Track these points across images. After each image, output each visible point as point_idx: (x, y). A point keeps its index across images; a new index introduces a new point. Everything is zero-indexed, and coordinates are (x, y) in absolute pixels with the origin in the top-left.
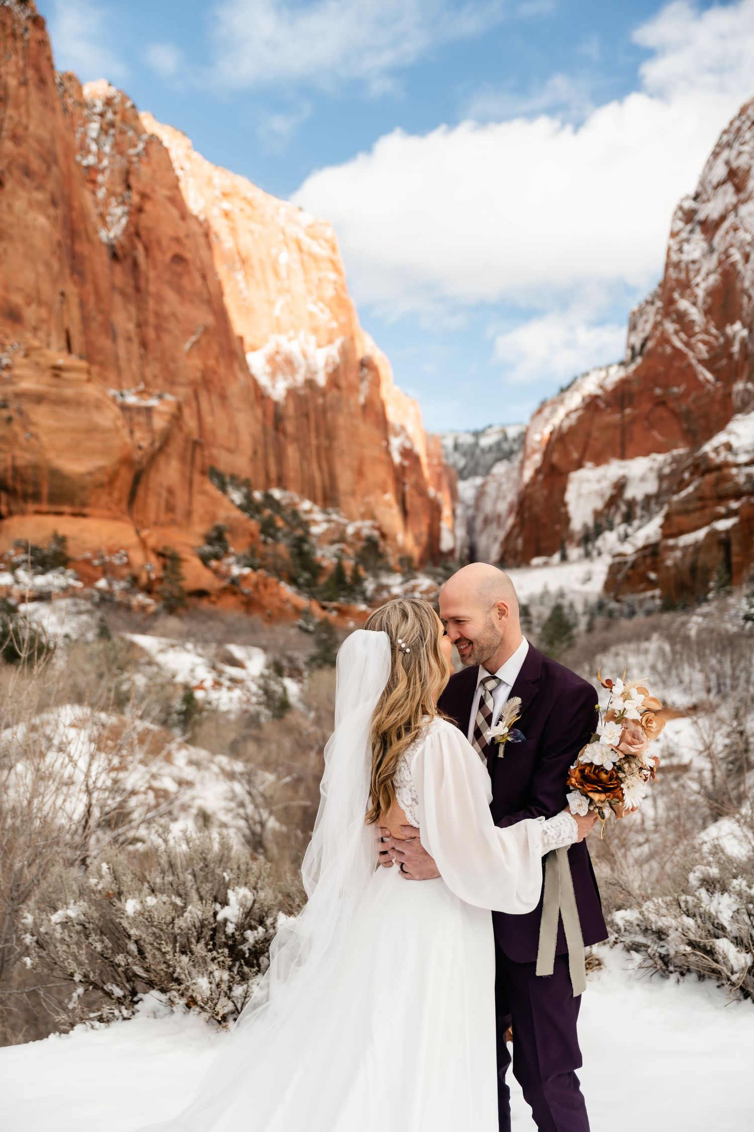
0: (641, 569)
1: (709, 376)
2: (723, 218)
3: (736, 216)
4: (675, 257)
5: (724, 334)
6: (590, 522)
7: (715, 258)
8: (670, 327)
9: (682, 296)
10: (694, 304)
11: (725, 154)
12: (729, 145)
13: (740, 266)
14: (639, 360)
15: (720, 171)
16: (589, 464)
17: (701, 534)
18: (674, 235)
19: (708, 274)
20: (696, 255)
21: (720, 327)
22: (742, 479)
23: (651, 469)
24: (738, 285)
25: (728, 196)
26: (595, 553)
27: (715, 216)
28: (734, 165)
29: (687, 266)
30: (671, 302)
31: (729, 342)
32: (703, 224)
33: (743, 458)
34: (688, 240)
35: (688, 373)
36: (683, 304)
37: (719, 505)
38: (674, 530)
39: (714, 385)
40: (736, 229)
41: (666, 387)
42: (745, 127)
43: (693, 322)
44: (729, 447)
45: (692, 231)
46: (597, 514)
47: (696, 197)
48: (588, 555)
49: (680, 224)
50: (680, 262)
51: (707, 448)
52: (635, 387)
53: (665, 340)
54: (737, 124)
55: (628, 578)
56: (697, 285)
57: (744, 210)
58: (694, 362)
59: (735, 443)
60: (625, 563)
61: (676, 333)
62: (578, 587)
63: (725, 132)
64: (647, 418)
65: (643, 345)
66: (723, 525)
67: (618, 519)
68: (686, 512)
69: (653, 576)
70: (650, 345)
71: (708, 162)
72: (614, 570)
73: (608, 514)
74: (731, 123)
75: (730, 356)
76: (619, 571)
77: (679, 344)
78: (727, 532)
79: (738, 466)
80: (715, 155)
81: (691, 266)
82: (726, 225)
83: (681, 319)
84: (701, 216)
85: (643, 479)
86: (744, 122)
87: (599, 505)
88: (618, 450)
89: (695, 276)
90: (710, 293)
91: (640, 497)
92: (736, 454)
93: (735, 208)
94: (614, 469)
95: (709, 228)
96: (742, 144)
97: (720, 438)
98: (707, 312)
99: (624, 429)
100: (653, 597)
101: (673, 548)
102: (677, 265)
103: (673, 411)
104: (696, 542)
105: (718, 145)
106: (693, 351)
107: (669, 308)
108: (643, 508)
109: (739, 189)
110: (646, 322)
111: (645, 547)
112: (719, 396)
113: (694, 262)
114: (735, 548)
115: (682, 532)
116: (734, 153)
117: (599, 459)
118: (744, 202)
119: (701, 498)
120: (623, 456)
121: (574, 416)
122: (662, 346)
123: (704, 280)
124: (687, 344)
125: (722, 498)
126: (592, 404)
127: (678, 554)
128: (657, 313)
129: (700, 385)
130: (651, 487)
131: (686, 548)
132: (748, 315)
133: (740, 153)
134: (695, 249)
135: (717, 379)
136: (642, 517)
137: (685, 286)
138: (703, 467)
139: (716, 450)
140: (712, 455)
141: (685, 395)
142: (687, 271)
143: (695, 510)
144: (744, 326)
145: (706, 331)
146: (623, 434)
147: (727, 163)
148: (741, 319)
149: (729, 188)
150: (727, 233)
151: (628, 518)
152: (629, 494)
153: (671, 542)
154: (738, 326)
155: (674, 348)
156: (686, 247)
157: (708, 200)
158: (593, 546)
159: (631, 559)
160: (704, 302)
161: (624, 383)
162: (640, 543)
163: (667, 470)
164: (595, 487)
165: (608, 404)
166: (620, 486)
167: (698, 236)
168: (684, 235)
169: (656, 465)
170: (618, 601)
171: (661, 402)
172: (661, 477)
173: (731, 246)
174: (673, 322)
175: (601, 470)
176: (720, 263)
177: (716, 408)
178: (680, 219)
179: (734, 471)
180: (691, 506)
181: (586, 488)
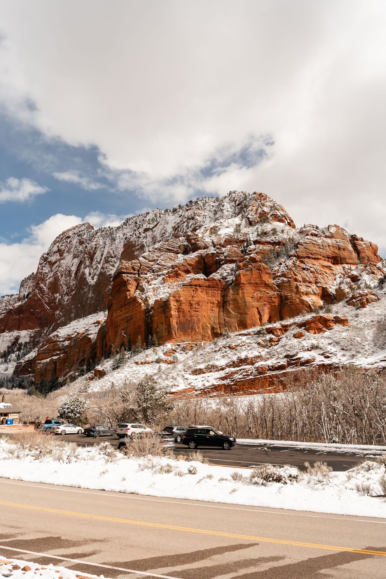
0: (26, 368)
1: (48, 308)
2: (55, 262)
3: (60, 262)
4: (40, 271)
5: (54, 296)
6: (6, 350)
7: (52, 273)
8: (37, 291)
9: (42, 283)
10: (45, 286)
11: (58, 244)
12: (58, 242)
13: (60, 278)
14: (26, 300)
15: (55, 249)
16: (7, 331)
17: (48, 360)
18: (40, 264)
19: (50, 278)
20: (47, 271)
21: (53, 294)
22: (61, 345)
23: (28, 334)
24: (59, 283)
25: (57, 256)
26: (8, 360)
27: (53, 261)
28: (60, 248)
29: (44, 274)
30: (38, 284)
31: (55, 299)
32: (49, 262)
33: (61, 340)
34: (44, 266)
35: (42, 306)
36: (42, 285)
37: (54, 352)
38: (41, 358)
39: (49, 311)
40: (59, 267)
41: (34, 309)
42: (64, 238)
43: (44, 290)
44: (57, 336)
45: (46, 264)
46: (8, 347)
47: (48, 254)
48: (6, 361)
49: (43, 261)
50: (42, 272)
51: (51, 336)
52: (24, 308)
53: (35, 295)
54: (61, 236)
55: (22, 370)
56: (47, 280)
57: (62, 262)
58: (44, 303)
59: (59, 336)
60: (21, 365)
61: (39, 293)
62: (3, 372)
63: (57, 237)
64: (27, 318)
65: (28, 295)
66: (55, 358)
67: (16, 350)
68: (44, 353)
69: (30, 370)
70: (30, 296)
71: (52, 245)
72: (17, 367)
73: (12, 348)
74: (60, 235)
75: (55, 303)
76: (19, 368)
77: (39, 297)
78: (56, 359)
79: (60, 341)
80: (55, 243)
81: (45, 275)
82: (56, 264)
83: (41, 289)
84: (49, 260)
85: (24, 337)
86: (63, 237)
87: (10, 345)
88: (17, 327)
89: (46, 278)
90: (50, 283)
91: (23, 343)
92: (60, 338)
93: (59, 260)
94: (15, 333)
95: (51, 264)
96: (63, 243)
97: (55, 333)
98: (49, 289)
99: (20, 320)
100: (30, 376)
101: (40, 363)
102: (41, 273)
103: (36, 317)
104: (47, 362)
105: (55, 241)
106: (44, 299)
107: (37, 286)
108: (24, 347)
109: (61, 255)
110: (27, 285)
111: (28, 361)
112: (51, 314)
113: (46, 273)
114: (58, 364)
115: (43, 359)
116: (60, 245)
117: (10, 330)
118: (63, 259)
119: (49, 350)
120: (18, 330)
121: (3, 315)
122: (34, 297)
123: (48, 279)
124: (42, 297)
125: (55, 350)
126: (10, 312)
127: (41, 365)
128: (33, 287)
129: (45, 310)
130: (27, 340)
131: (44, 363)
132: (61, 292)
133: (62, 245)
134: (46, 270)
135: (50, 309)
136: (24, 349)
137: (43, 280)
138: (50, 341)
139: (54, 336)
140: (53, 338)
141: (40, 312)
142: (44, 276)
143: (47, 353)
144: (59, 295)
145: (48, 295)
146: (19, 322)
147: (58, 247)
148: (59, 293)
149: (58, 254)
150: (57, 267)
151: (19, 350)
152: (20, 341)
153: (39, 362)
154: (58, 295)
155: (38, 297)
156: (44, 269)
157: (51, 256)
158: (7, 358)
159: (23, 364)
160: (48, 286)
161: (21, 306)
162: (26, 360)
163: (33, 335)
164: (9, 339)
165: (15, 313)
166: (17, 338)
167: (47, 266)
168: (43, 265)
169: (29, 333)
170: (18, 377)
171: (32, 314)
172: (31, 337)
173: (58, 271)
174: (38, 290)
175: (11, 333)
176: (54, 275)
177: (50, 317)
178: (43, 260)
179: (59, 343)
180: (46, 352)
181: (5, 339)
